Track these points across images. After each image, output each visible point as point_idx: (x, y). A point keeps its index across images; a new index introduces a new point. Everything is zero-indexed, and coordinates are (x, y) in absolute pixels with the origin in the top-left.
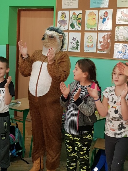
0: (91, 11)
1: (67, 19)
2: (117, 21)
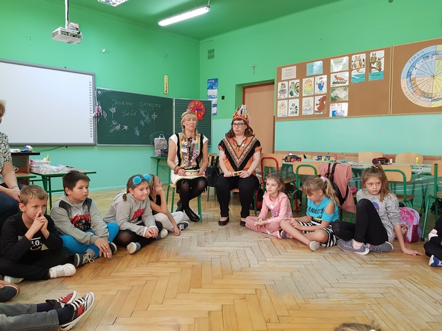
0: (307, 79)
1: (286, 88)
2: (331, 84)
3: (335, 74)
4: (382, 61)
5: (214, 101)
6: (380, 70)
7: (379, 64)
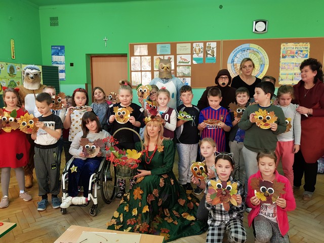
2: (177, 63)
3: (181, 56)
4: (215, 50)
5: (61, 67)
6: (213, 56)
7: (213, 52)
